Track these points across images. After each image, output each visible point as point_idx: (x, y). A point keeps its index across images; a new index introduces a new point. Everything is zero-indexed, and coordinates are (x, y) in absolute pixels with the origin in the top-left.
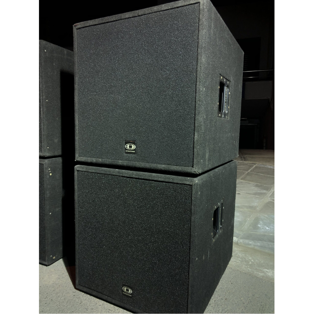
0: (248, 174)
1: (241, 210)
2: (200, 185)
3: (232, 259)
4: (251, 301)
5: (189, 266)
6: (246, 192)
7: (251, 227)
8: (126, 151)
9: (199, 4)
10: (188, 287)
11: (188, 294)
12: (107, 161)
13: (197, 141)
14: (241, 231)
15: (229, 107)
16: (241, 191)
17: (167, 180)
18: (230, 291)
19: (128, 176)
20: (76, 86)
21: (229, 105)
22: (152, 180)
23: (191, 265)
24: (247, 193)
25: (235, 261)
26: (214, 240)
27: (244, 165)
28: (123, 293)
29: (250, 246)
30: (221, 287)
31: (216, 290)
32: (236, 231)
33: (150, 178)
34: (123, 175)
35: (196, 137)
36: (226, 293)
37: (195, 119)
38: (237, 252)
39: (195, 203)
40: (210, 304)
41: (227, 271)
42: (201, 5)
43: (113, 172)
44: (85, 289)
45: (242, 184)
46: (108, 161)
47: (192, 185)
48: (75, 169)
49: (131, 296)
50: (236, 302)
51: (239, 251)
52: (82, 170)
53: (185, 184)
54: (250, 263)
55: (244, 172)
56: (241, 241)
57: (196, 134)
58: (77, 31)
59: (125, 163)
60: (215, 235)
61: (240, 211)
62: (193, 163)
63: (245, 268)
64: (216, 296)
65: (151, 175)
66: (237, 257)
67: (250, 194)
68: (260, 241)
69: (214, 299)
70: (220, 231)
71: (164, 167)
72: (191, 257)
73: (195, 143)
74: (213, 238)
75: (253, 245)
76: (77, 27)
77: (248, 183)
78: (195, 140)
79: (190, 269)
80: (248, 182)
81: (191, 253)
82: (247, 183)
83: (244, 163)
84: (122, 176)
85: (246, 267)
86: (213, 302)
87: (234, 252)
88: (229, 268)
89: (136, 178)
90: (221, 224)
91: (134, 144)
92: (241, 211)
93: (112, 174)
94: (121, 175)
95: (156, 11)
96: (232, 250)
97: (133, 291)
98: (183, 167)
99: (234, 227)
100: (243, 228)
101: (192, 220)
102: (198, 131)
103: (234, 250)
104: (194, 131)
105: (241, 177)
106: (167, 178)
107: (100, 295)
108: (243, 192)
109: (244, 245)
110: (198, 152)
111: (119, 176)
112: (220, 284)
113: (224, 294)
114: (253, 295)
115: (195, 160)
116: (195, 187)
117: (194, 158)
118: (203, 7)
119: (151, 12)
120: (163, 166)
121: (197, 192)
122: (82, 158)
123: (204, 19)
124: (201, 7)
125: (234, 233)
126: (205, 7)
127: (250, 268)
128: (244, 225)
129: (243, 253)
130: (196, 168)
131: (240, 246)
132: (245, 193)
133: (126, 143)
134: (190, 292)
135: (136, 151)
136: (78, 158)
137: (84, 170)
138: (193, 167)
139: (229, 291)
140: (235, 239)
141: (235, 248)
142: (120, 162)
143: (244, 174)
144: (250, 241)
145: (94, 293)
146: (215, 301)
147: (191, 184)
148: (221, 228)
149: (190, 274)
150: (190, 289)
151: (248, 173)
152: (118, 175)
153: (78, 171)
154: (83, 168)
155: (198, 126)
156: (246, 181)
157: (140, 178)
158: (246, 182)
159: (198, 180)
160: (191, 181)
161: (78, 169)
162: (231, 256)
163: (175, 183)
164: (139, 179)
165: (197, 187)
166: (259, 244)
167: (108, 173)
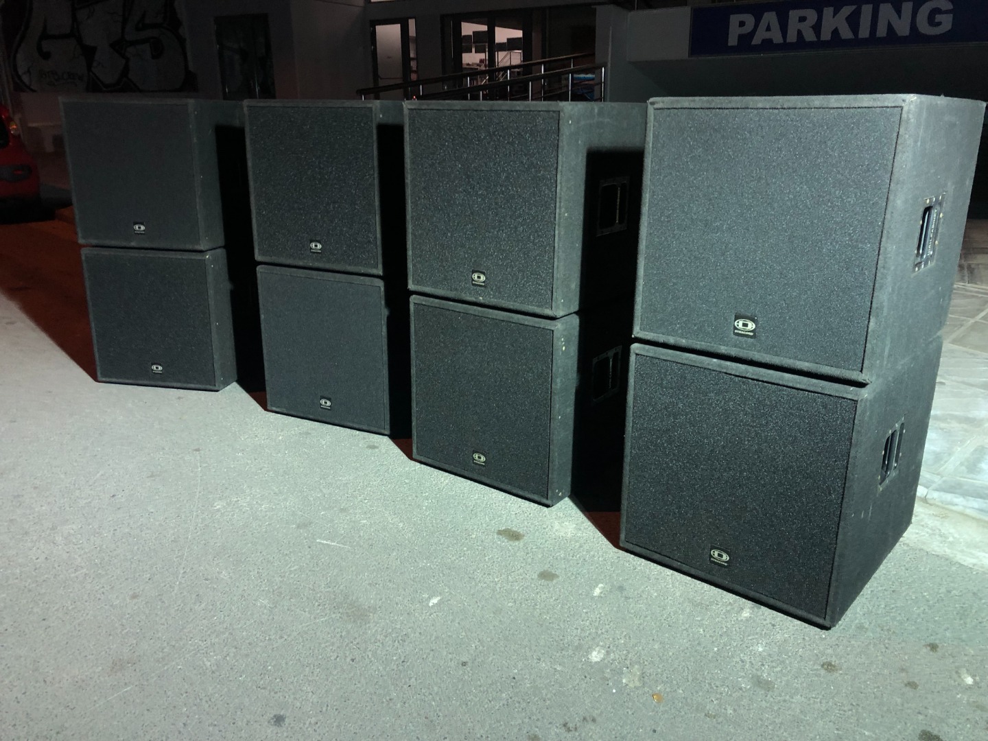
0: (974, 327)
1: (943, 425)
2: (870, 401)
3: (910, 529)
4: (943, 600)
5: (839, 524)
6: (960, 379)
7: (964, 468)
8: (736, 331)
9: (902, 110)
10: (834, 557)
11: (832, 567)
12: (697, 344)
13: (873, 331)
14: (938, 474)
15: (937, 242)
16: (948, 377)
17: (812, 389)
18: (903, 580)
19: (737, 374)
20: (645, 209)
21: (938, 238)
22: (784, 386)
23: (842, 524)
24: (963, 383)
25: (917, 533)
26: (881, 489)
27: (966, 297)
28: (712, 559)
29: (954, 508)
30: (884, 572)
31: (875, 575)
32: (924, 473)
33: (781, 383)
34: (728, 372)
35: (872, 324)
36: (893, 582)
37: (873, 296)
38: (923, 515)
39: (859, 429)
40: (863, 595)
41: (898, 548)
42: (904, 112)
43: (708, 364)
44: (638, 550)
45: (954, 357)
46: (699, 345)
47: (857, 401)
48: (632, 351)
49: (726, 564)
50: (914, 598)
51: (930, 514)
52: (646, 354)
53: (844, 398)
54: (951, 539)
55: (963, 321)
56: (936, 495)
57: (872, 319)
58: (654, 113)
59: (733, 352)
60: (883, 479)
61: (940, 429)
62: (862, 366)
63: (939, 546)
64: (875, 585)
65: (782, 377)
66: (923, 526)
67: (972, 385)
68: (979, 500)
69: (870, 589)
70: (893, 474)
71: (808, 367)
72: (843, 511)
73: (869, 335)
74: (880, 484)
75: (963, 506)
76: (656, 106)
77: (971, 354)
78: (869, 330)
79: (840, 529)
80: (971, 351)
81: (844, 505)
82: (967, 352)
83: (966, 291)
84: (726, 373)
85: (941, 545)
86: (869, 592)
87: (916, 516)
88: (902, 543)
89: (753, 379)
90: (896, 461)
91: (753, 320)
92: (942, 429)
93: (707, 367)
94: (725, 371)
95: (817, 106)
96: (912, 511)
97: (730, 558)
98: (844, 371)
99: (923, 463)
100: (944, 467)
101: (851, 455)
102: (877, 316)
103: (917, 512)
104: (870, 315)
105: (954, 336)
106: (813, 385)
107: (667, 560)
108: (954, 378)
109: (940, 504)
110: (873, 349)
111: (720, 372)
112: (882, 567)
113: (891, 583)
114: (949, 592)
115: (866, 362)
116: (863, 404)
117: (866, 358)
118: (908, 116)
119: (807, 106)
120: (807, 364)
121: (864, 412)
122: (647, 333)
123: (907, 136)
124: (904, 116)
125: (920, 477)
126: (911, 116)
127: (949, 549)
128: (946, 462)
129: (937, 520)
130: (866, 375)
131: (931, 505)
132: (958, 382)
133: (737, 318)
134: (836, 564)
135: (755, 334)
136: (637, 332)
137: (651, 355)
138: (861, 371)
139: (899, 580)
140: (921, 491)
141: (918, 508)
142: (723, 350)
143: (962, 325)
144: (956, 497)
145: (656, 557)
146: (872, 591)
147: (855, 399)
148: (895, 467)
149: (840, 537)
150: (837, 559)
151: (976, 322)
152: (718, 369)
153: (637, 354)
154: (648, 351)
155: (877, 308)
156: (965, 347)
157: (760, 379)
158: (965, 349)
159: (868, 393)
160: (857, 395)
161: (637, 352)
162: (908, 522)
163: (826, 394)
164: (758, 380)
165: (866, 405)
166: (976, 505)
167: (699, 365)
